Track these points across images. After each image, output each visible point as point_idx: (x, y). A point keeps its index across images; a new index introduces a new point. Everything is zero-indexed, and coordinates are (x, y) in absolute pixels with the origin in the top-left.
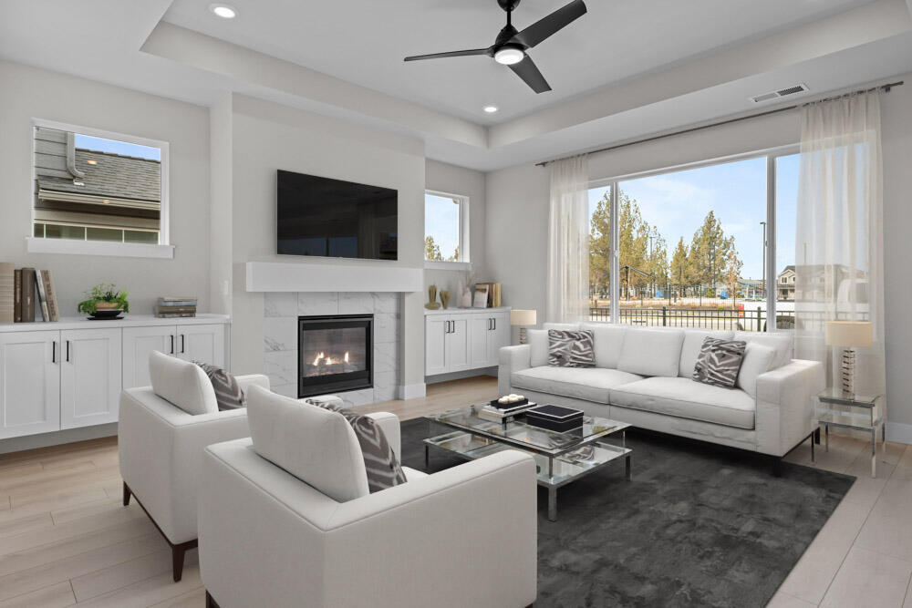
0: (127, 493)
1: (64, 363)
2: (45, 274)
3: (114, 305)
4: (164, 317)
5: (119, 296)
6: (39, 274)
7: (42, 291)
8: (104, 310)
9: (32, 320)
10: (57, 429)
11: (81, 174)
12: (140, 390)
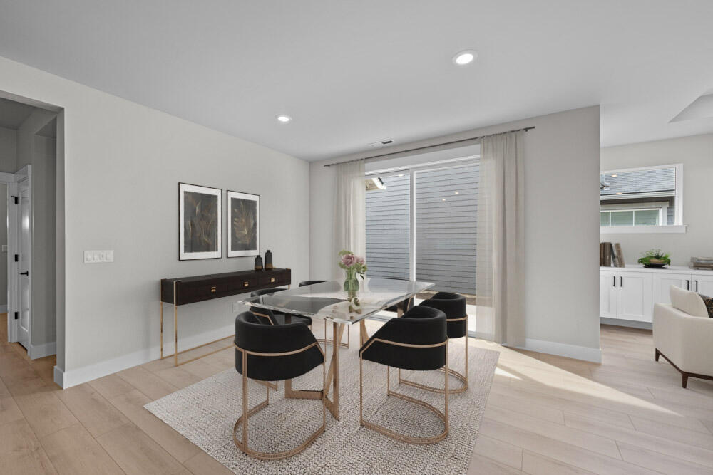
0: (658, 354)
1: (619, 287)
2: (617, 245)
3: (662, 261)
4: (698, 269)
5: (664, 256)
6: (613, 245)
7: (615, 253)
8: (655, 262)
9: (610, 266)
10: (615, 318)
11: (607, 184)
12: (666, 305)
